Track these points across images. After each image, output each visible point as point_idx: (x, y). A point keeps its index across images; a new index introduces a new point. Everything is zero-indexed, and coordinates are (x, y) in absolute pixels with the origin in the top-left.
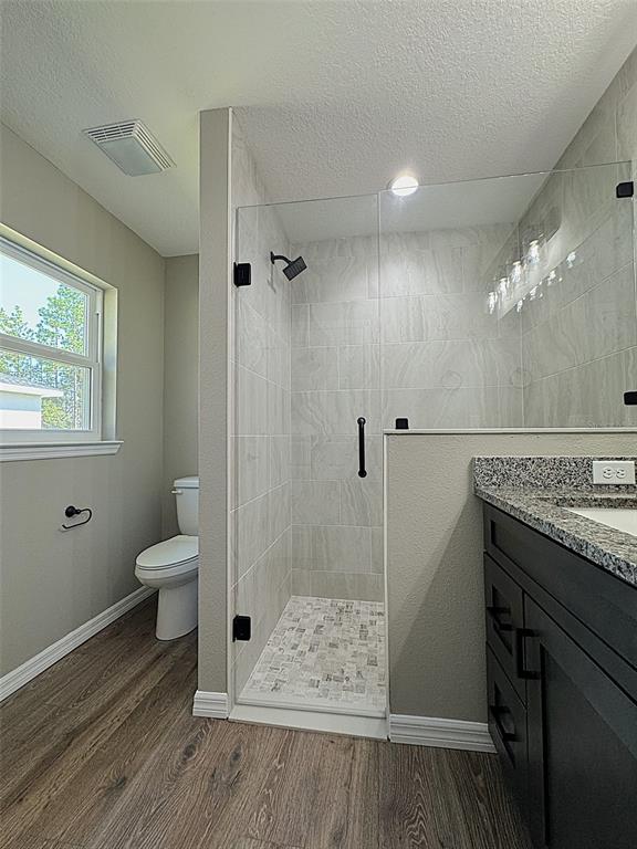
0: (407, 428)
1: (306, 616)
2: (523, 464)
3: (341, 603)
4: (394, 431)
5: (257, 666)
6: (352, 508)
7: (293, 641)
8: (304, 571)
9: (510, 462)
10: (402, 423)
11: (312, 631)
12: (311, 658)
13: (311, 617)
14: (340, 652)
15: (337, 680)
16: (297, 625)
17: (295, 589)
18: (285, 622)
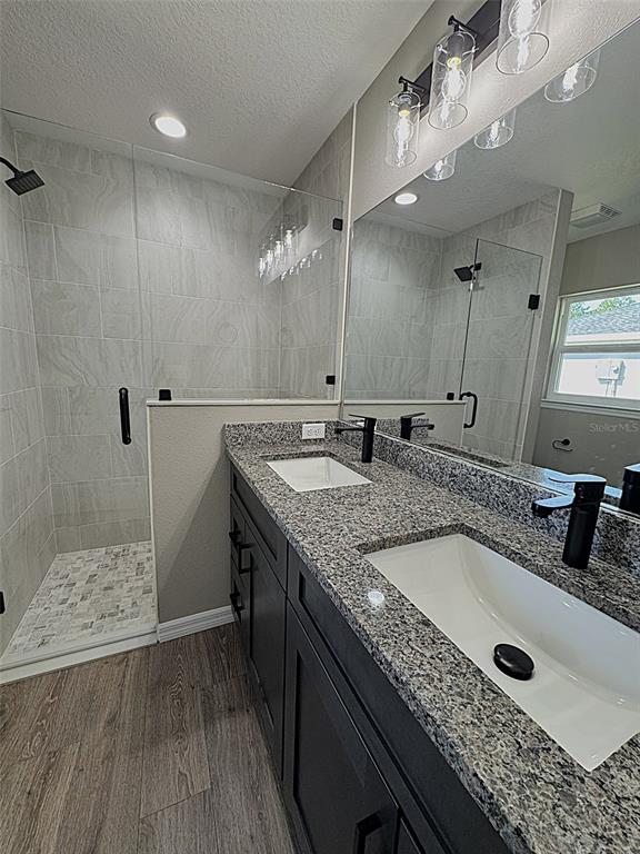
0: (170, 399)
1: (76, 570)
2: (259, 428)
3: (117, 549)
4: (158, 402)
5: (17, 632)
6: (125, 461)
7: (62, 597)
8: (72, 528)
9: (250, 427)
10: (165, 395)
11: (84, 582)
12: (83, 607)
13: (83, 569)
14: (117, 591)
15: (111, 615)
16: (66, 581)
17: (60, 547)
18: (50, 582)
